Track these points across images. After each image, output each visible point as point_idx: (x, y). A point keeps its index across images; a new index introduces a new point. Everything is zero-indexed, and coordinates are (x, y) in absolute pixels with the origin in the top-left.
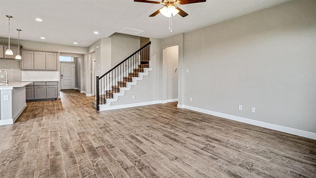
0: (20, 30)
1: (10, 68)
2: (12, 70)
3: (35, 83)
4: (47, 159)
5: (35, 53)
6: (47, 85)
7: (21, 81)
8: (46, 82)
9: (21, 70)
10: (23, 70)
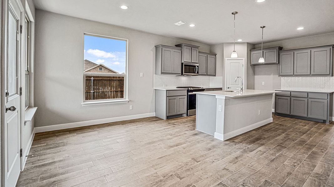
0: (264, 27)
1: (270, 75)
2: (272, 76)
3: (292, 93)
4: (286, 176)
5: (296, 52)
6: (309, 97)
7: (280, 89)
8: (308, 93)
9: (279, 76)
10: (281, 75)
